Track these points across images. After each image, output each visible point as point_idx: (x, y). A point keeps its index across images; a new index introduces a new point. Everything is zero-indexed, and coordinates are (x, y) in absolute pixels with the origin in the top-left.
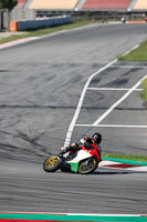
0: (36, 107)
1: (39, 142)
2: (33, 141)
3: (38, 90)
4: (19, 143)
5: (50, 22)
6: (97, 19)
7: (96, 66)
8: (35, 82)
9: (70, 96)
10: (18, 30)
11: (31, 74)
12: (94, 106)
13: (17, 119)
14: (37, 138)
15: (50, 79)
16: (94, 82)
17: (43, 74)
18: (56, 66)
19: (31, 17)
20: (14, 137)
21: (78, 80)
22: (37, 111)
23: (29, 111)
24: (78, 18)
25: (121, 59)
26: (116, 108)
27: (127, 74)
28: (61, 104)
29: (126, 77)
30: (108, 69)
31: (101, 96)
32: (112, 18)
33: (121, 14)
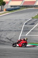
0: (11, 31)
1: (12, 40)
2: (10, 40)
3: (11, 26)
4: (7, 40)
5: (14, 9)
6: (26, 8)
7: (26, 20)
8: (11, 24)
9: (20, 28)
10: (6, 11)
11: (9, 22)
12: (26, 30)
13: (6, 34)
14: (11, 39)
15: (14, 23)
16: (26, 24)
17: (13, 22)
18: (16, 20)
19: (9, 7)
20: (5, 39)
21: (22, 24)
22: (11, 32)
23: (9, 32)
24: (21, 7)
25: (33, 18)
26: (31, 31)
27: (34, 22)
28: (17, 30)
29: (34, 23)
30: (29, 21)
31: (28, 28)
32: (30, 7)
33: (32, 6)
